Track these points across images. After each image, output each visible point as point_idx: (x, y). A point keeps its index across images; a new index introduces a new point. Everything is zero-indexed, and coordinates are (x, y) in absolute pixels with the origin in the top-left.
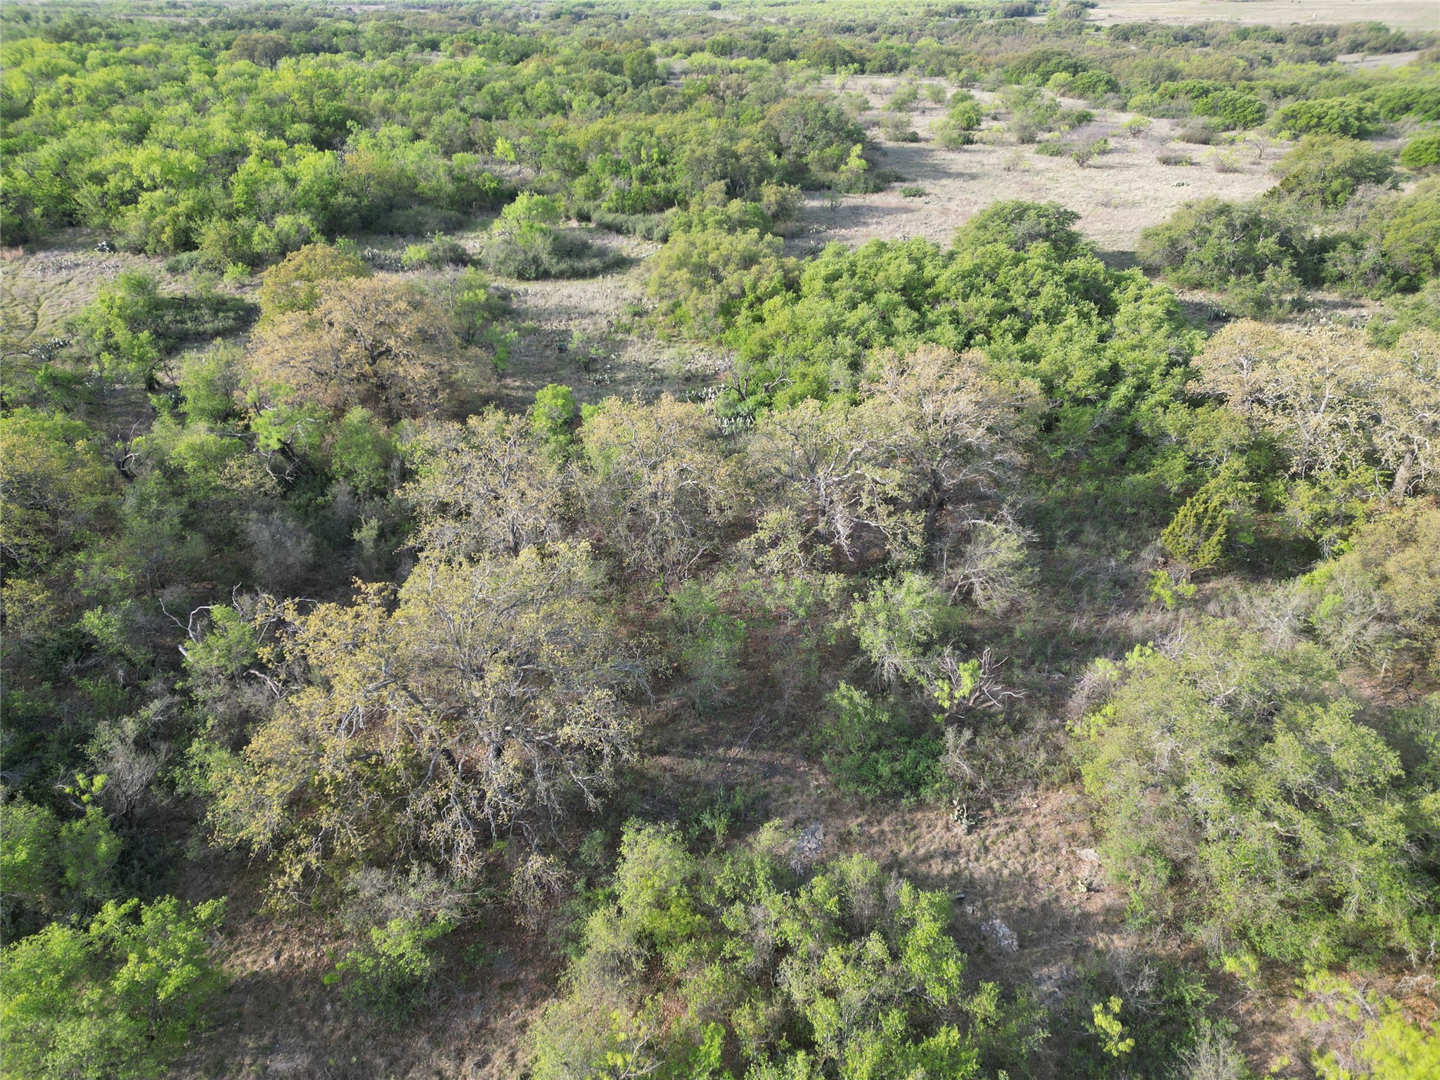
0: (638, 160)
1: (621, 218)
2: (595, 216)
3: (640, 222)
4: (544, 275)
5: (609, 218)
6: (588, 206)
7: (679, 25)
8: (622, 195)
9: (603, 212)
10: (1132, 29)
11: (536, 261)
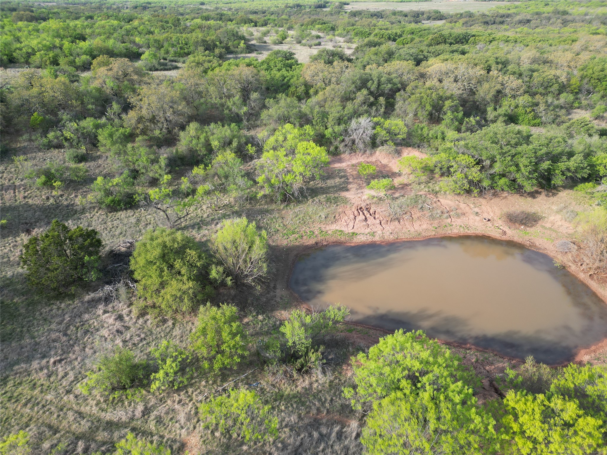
0: (179, 43)
1: (175, 58)
2: (168, 58)
3: (182, 59)
4: (157, 70)
5: (172, 58)
6: (166, 56)
7: (188, 11)
8: (175, 53)
9: (170, 57)
10: (357, 12)
11: (154, 66)
